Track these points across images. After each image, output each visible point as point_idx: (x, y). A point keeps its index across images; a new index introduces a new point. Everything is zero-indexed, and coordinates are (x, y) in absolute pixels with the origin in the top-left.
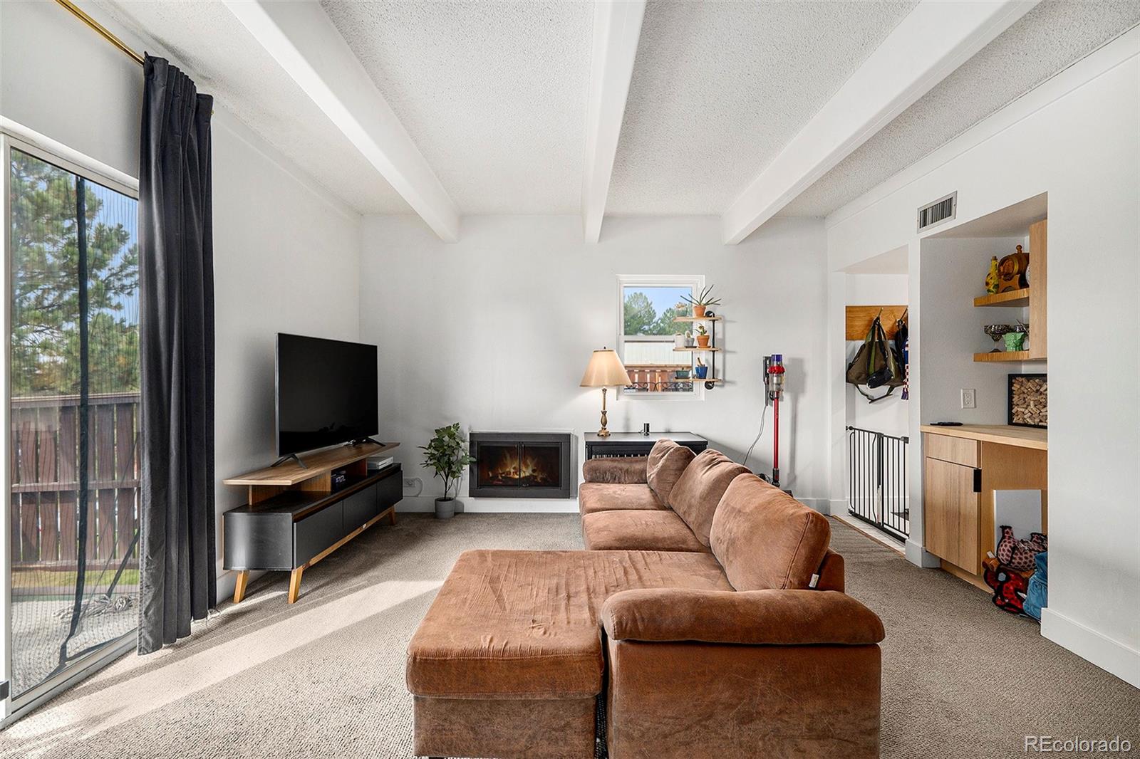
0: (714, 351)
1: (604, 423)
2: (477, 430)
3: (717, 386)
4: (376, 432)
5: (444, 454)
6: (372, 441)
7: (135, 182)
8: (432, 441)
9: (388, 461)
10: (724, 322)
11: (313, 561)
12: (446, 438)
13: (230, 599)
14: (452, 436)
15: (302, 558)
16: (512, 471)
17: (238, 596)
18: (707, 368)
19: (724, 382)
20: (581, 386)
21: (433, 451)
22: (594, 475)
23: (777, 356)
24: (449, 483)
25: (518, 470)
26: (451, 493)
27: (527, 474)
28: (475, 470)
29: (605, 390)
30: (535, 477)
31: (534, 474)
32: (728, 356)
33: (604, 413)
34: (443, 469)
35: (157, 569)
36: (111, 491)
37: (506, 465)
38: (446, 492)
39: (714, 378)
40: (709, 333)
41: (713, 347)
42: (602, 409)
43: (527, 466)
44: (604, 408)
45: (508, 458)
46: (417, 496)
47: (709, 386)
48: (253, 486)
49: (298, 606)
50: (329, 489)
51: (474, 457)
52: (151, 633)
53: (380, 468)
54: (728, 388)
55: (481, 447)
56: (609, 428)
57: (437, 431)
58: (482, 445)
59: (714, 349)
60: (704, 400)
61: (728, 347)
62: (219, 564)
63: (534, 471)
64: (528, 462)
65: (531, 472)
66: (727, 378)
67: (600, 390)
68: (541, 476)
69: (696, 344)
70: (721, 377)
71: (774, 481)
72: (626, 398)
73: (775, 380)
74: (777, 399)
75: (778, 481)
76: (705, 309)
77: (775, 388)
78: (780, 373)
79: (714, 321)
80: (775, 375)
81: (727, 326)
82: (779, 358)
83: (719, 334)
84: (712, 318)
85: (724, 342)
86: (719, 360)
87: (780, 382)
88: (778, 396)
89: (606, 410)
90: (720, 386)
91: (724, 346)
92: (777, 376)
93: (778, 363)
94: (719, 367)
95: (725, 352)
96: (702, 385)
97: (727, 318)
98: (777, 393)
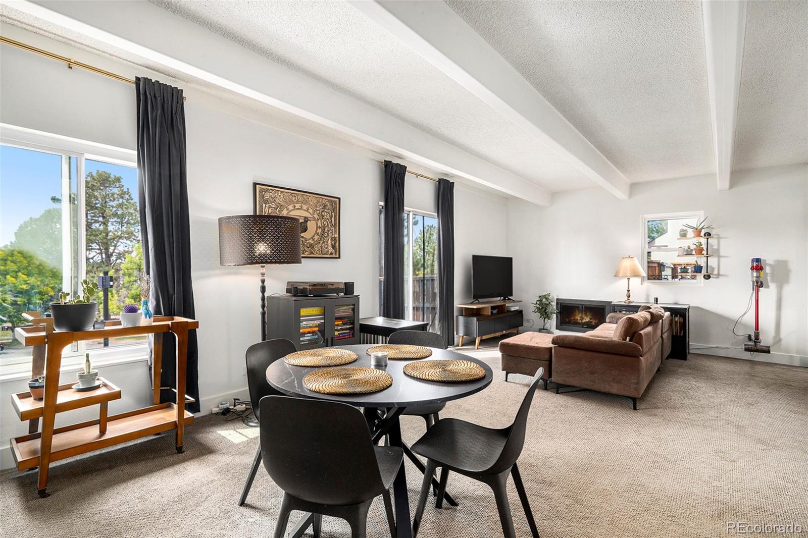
0: (707, 257)
1: (629, 296)
2: (561, 297)
3: (712, 277)
4: (511, 295)
5: (543, 308)
6: (510, 299)
7: (436, 214)
8: (537, 301)
9: (516, 308)
10: (719, 238)
11: (484, 338)
12: (544, 300)
13: (458, 346)
14: (547, 299)
15: (480, 334)
16: (579, 318)
17: (460, 345)
18: (702, 267)
19: (718, 275)
20: (615, 276)
21: (538, 306)
22: (611, 320)
23: (756, 259)
24: (546, 322)
25: (582, 319)
26: (547, 326)
27: (587, 320)
28: (559, 316)
29: (629, 279)
30: (591, 322)
31: (591, 321)
32: (722, 259)
33: (629, 291)
34: (543, 316)
35: (441, 326)
36: (429, 308)
37: (576, 315)
38: (544, 326)
39: (707, 273)
41: (707, 254)
42: (627, 289)
43: (587, 316)
45: (577, 312)
46: (531, 327)
47: (707, 277)
48: (465, 308)
49: (478, 350)
50: (490, 314)
51: (558, 310)
53: (512, 310)
54: (721, 278)
55: (563, 306)
56: (631, 299)
57: (540, 297)
58: (563, 304)
61: (722, 254)
62: (455, 333)
63: (591, 319)
64: (588, 314)
65: (589, 319)
66: (721, 273)
67: (626, 280)
68: (594, 322)
69: (694, 252)
70: (716, 272)
71: (756, 339)
72: (648, 284)
73: (755, 274)
74: (757, 286)
75: (758, 339)
76: (701, 231)
77: (755, 279)
78: (759, 270)
79: (708, 239)
80: (754, 271)
81: (722, 240)
82: (758, 260)
83: (712, 246)
84: (706, 237)
85: (718, 250)
86: (713, 262)
87: (758, 275)
88: (759, 285)
89: (630, 289)
90: (715, 278)
91: (717, 253)
92: (756, 272)
93: (757, 263)
94: (713, 266)
95: (719, 257)
96: (700, 277)
97: (721, 236)
98: (757, 283)
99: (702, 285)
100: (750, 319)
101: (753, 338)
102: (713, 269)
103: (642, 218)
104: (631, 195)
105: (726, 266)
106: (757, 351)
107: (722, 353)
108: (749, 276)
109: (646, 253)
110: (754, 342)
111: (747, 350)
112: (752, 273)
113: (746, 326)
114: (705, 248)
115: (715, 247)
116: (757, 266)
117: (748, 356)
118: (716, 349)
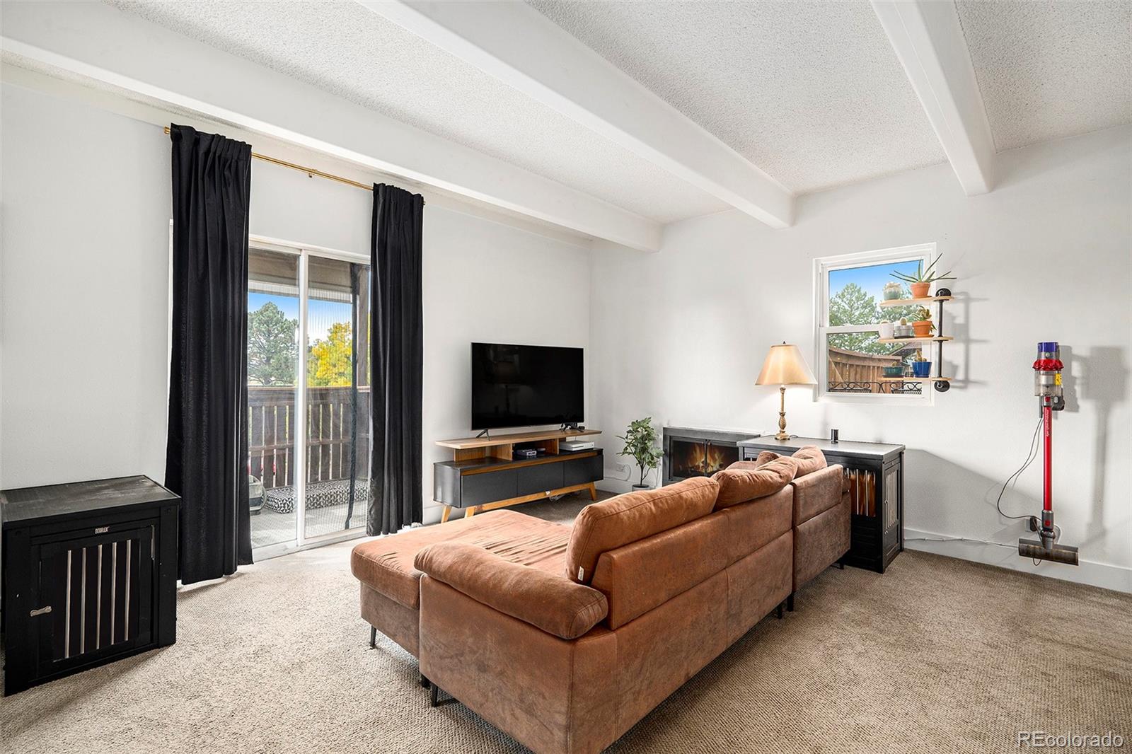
0: (941, 342)
1: (783, 426)
2: (670, 425)
3: (954, 387)
4: (582, 420)
6: (579, 427)
8: (629, 431)
10: (968, 300)
12: (641, 430)
14: (646, 429)
16: (701, 465)
18: (930, 363)
19: (966, 382)
20: (756, 385)
23: (1046, 343)
24: (645, 472)
25: (706, 465)
27: (714, 468)
28: (668, 461)
29: (783, 389)
32: (974, 348)
33: (783, 414)
37: (695, 459)
38: (642, 480)
39: (940, 376)
40: (934, 320)
41: (940, 336)
42: (780, 411)
43: (714, 460)
44: (783, 409)
45: (698, 451)
46: (616, 478)
47: (943, 386)
50: (511, 459)
51: (666, 450)
52: (372, 524)
53: (574, 450)
54: (972, 391)
55: (674, 441)
56: (789, 431)
57: (632, 424)
58: (673, 438)
59: (941, 338)
60: (933, 405)
61: (973, 334)
66: (972, 377)
67: (779, 394)
70: (960, 375)
71: (1045, 529)
72: (827, 399)
73: (1043, 380)
74: (1048, 407)
75: (1051, 531)
76: (928, 286)
77: (1042, 391)
78: (1051, 369)
79: (941, 301)
80: (1042, 372)
81: (974, 306)
82: (1049, 347)
83: (954, 318)
84: (940, 298)
85: (965, 327)
86: (953, 353)
87: (1051, 383)
88: (1052, 404)
89: (785, 411)
90: (960, 388)
91: (963, 334)
92: (1046, 374)
93: (1047, 355)
94: (955, 362)
95: (968, 341)
96: (927, 385)
97: (973, 295)
98: (1048, 399)
99: (933, 404)
100: (1033, 480)
101: (1039, 523)
102: (955, 368)
103: (817, 265)
104: (795, 217)
105: (983, 361)
106: (1047, 556)
107: (973, 555)
108: (1031, 385)
109: (825, 335)
110: (1042, 535)
111: (1025, 552)
112: (1037, 378)
113: (1025, 497)
114: (936, 324)
115: (960, 320)
116: (1048, 361)
117: (1027, 565)
118: (960, 545)
